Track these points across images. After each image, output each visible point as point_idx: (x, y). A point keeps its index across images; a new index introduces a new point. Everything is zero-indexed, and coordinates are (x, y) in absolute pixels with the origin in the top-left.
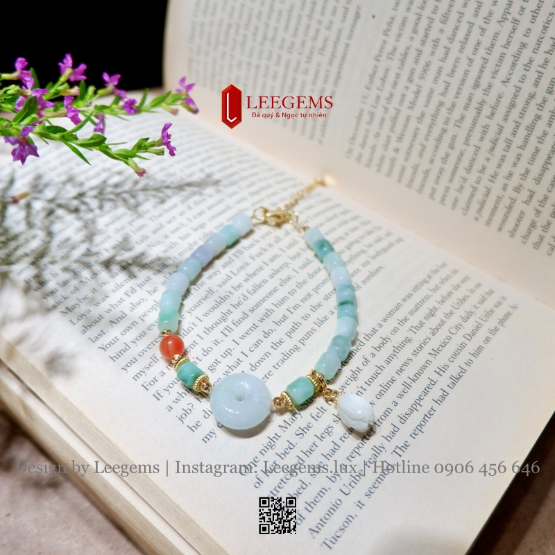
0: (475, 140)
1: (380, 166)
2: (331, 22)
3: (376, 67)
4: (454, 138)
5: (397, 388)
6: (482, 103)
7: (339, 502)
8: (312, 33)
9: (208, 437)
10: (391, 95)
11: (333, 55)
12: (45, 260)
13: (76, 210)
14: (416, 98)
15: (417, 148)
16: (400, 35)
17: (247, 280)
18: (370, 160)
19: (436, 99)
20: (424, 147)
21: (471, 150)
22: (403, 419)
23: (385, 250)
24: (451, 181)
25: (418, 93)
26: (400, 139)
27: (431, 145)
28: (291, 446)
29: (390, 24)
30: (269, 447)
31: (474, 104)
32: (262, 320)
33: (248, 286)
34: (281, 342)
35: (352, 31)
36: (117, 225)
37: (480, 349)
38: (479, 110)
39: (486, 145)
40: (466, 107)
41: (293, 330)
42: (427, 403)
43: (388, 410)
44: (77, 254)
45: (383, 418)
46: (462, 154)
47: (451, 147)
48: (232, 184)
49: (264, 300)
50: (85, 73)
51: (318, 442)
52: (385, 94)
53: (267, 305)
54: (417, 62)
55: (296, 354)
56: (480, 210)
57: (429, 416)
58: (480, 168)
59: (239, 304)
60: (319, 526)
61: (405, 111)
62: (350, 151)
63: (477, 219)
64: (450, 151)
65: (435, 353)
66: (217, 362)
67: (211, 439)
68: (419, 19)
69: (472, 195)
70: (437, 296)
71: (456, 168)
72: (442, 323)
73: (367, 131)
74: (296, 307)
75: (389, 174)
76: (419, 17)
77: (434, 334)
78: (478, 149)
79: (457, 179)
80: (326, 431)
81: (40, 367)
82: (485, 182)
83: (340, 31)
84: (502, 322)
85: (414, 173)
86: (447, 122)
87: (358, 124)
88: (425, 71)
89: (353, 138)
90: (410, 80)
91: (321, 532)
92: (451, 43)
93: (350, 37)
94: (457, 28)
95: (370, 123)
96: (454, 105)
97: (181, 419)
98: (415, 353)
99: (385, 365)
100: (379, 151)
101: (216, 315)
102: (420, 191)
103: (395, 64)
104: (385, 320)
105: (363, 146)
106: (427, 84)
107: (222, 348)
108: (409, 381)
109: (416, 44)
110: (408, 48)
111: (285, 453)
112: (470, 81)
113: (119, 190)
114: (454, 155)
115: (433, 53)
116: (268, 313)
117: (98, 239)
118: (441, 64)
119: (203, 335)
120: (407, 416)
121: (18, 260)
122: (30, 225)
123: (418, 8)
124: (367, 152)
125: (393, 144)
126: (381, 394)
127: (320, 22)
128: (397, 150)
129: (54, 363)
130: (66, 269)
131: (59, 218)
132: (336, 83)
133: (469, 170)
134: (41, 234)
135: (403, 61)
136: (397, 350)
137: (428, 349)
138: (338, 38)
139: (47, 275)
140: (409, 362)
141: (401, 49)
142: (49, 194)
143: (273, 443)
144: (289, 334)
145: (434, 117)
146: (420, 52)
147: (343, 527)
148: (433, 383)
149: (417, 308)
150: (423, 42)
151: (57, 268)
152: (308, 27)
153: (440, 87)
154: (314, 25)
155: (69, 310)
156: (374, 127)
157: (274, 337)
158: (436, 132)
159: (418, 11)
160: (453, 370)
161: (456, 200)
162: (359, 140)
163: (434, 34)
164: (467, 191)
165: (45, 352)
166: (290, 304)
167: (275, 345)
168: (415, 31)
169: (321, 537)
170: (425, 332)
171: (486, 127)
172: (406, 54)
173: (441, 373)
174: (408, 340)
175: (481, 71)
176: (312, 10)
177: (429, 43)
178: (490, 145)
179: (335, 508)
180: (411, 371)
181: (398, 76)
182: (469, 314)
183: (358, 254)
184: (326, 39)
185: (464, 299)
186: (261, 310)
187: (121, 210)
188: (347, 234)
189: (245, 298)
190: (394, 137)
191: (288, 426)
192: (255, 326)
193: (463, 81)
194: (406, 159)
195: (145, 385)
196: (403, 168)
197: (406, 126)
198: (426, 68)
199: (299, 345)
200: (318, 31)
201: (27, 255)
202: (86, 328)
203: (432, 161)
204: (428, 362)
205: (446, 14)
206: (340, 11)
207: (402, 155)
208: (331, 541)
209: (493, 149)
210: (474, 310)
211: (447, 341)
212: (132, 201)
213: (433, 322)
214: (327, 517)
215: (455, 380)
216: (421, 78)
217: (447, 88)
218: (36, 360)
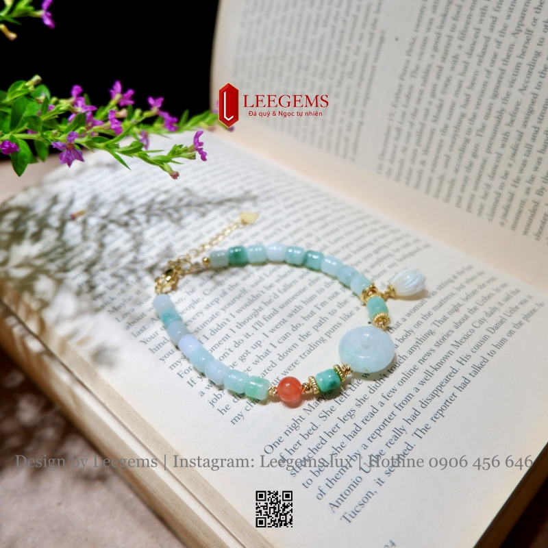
0: (496, 147)
1: (408, 178)
2: (358, 48)
3: (401, 86)
4: (477, 147)
5: (419, 376)
6: (501, 112)
7: (359, 479)
8: (341, 58)
9: (237, 419)
10: (416, 111)
11: (361, 78)
12: (97, 267)
13: (126, 225)
14: (439, 111)
15: (442, 160)
16: (421, 54)
17: (278, 281)
18: (399, 174)
19: (458, 111)
20: (448, 158)
21: (493, 157)
22: (424, 404)
23: (412, 254)
24: (476, 188)
25: (440, 107)
26: (426, 151)
27: (455, 154)
28: (315, 427)
29: (412, 44)
30: (293, 428)
31: (494, 113)
32: (291, 315)
33: (280, 286)
34: (308, 335)
35: (377, 55)
36: (162, 236)
37: (503, 341)
38: (499, 119)
39: (508, 152)
40: (487, 117)
41: (320, 324)
42: (448, 390)
43: (410, 396)
44: (125, 261)
45: (405, 402)
46: (485, 162)
47: (475, 155)
48: (268, 199)
49: (293, 298)
50: (133, 98)
51: (340, 424)
52: (410, 110)
53: (296, 302)
54: (438, 77)
55: (322, 345)
56: (505, 215)
57: (450, 401)
58: (503, 174)
59: (270, 301)
60: (339, 501)
61: (429, 125)
62: (380, 167)
63: (502, 224)
64: (474, 160)
65: (458, 344)
66: (247, 352)
67: (239, 421)
68: (438, 38)
69: (497, 201)
70: (462, 294)
71: (480, 176)
72: (466, 317)
73: (395, 146)
74: (323, 304)
75: (417, 186)
76: (439, 35)
77: (457, 328)
78: (500, 155)
79: (482, 186)
80: (349, 414)
81: (87, 359)
82: (508, 187)
83: (367, 55)
84: (527, 317)
85: (441, 183)
86: (469, 132)
87: (386, 141)
88: (446, 86)
89: (383, 154)
90: (433, 95)
91: (341, 507)
92: (470, 57)
93: (376, 60)
94: (474, 43)
95: (397, 138)
96: (475, 116)
97: (212, 403)
98: (438, 344)
99: (407, 355)
100: (407, 165)
101: (249, 311)
102: (447, 200)
103: (418, 81)
104: (409, 315)
105: (392, 160)
106: (449, 98)
107: (253, 340)
108: (431, 370)
109: (437, 61)
110: (430, 66)
111: (309, 434)
112: (489, 91)
113: (165, 207)
114: (477, 163)
115: (453, 68)
116: (297, 310)
117: (143, 249)
118: (461, 78)
119: (235, 329)
120: (428, 401)
121: (74, 267)
122: (85, 238)
123: (438, 27)
124: (396, 165)
125: (420, 157)
126: (403, 381)
127: (348, 48)
128: (423, 163)
129: (100, 356)
130: (114, 275)
131: (111, 232)
132: (365, 104)
133: (492, 176)
134: (94, 246)
135: (425, 78)
136: (419, 342)
137: (451, 340)
138: (365, 62)
139: (97, 280)
140: (432, 352)
141: (423, 67)
142: (103, 211)
143: (297, 425)
144: (316, 328)
145: (457, 128)
146: (441, 68)
147: (362, 503)
148: (455, 371)
149: (441, 304)
150: (444, 59)
151: (106, 274)
152: (338, 54)
153: (461, 100)
154: (343, 52)
155: (115, 309)
156: (402, 143)
157: (302, 330)
158: (459, 142)
159: (438, 30)
160: (476, 360)
161: (482, 207)
162: (388, 155)
163: (453, 50)
164: (492, 197)
165: (93, 345)
166: (318, 301)
167: (303, 338)
168: (435, 49)
169: (340, 511)
170: (448, 326)
171: (507, 134)
172: (427, 72)
173: (463, 362)
174: (431, 333)
175: (499, 82)
176: (341, 38)
177: (449, 59)
178: (511, 151)
179: (355, 485)
180: (433, 360)
181: (421, 92)
182: (493, 310)
183: (385, 258)
184: (354, 64)
185: (489, 297)
186: (291, 306)
187: (166, 223)
188: (375, 240)
189: (276, 296)
190: (420, 150)
191: (312, 409)
192: (284, 321)
193: (483, 92)
194: (433, 171)
195: (180, 373)
196: (430, 180)
197: (431, 139)
198: (448, 83)
199: (325, 337)
200: (347, 57)
201: (81, 263)
202: (129, 325)
203: (457, 171)
204: (451, 353)
205: (463, 31)
206: (367, 36)
207: (428, 166)
208: (350, 515)
209: (514, 155)
210: (498, 306)
211: (470, 333)
212: (176, 216)
213: (457, 317)
214: (347, 493)
215: (477, 369)
216: (443, 92)
217: (467, 100)
218: (84, 353)
